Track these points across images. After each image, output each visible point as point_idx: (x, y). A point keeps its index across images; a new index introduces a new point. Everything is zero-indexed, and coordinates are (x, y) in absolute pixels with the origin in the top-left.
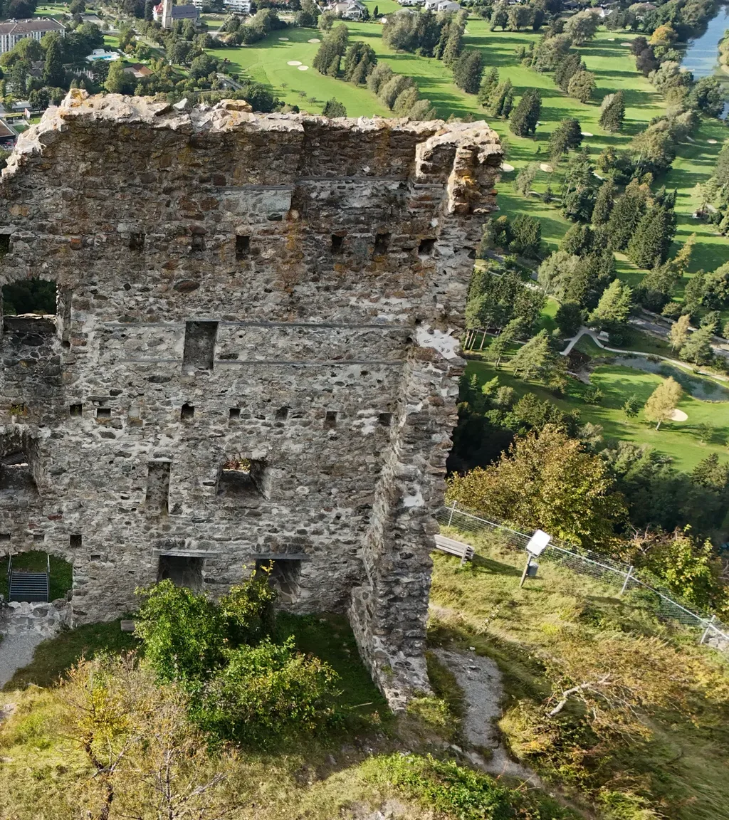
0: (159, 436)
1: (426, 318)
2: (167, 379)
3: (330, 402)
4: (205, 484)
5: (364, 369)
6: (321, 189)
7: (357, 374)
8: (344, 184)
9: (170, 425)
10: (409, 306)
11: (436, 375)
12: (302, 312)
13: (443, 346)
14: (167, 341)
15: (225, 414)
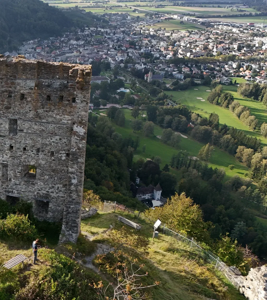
0: (3, 155)
1: (76, 122)
2: (4, 136)
3: (51, 148)
4: (18, 172)
5: (60, 138)
6: (46, 82)
7: (58, 139)
8: (52, 81)
9: (6, 151)
10: (71, 118)
11: (77, 139)
12: (40, 118)
13: (80, 131)
14: (4, 124)
15: (22, 149)
